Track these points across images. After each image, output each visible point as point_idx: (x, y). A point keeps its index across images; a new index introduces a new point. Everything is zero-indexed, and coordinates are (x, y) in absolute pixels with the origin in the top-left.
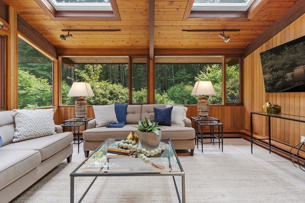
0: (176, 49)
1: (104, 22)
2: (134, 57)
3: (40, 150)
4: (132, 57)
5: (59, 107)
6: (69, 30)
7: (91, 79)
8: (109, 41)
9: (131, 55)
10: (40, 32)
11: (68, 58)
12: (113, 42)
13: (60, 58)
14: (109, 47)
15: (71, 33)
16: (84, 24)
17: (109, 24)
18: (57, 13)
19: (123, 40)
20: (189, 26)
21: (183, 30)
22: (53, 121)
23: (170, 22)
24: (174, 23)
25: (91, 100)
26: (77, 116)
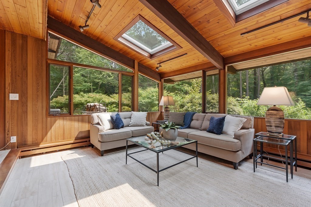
0: (251, 51)
1: (173, 53)
2: (207, 70)
3: (132, 131)
4: (205, 70)
5: (161, 112)
6: (160, 63)
7: (195, 91)
8: (185, 62)
9: (204, 69)
10: (150, 68)
11: (169, 79)
12: (187, 62)
13: (163, 80)
14: (188, 66)
15: (161, 64)
16: (165, 58)
17: (178, 53)
18: (152, 56)
19: (194, 59)
20: (245, 28)
21: (241, 34)
22: (146, 119)
23: (220, 34)
24: (226, 32)
25: (189, 108)
26: (165, 119)
